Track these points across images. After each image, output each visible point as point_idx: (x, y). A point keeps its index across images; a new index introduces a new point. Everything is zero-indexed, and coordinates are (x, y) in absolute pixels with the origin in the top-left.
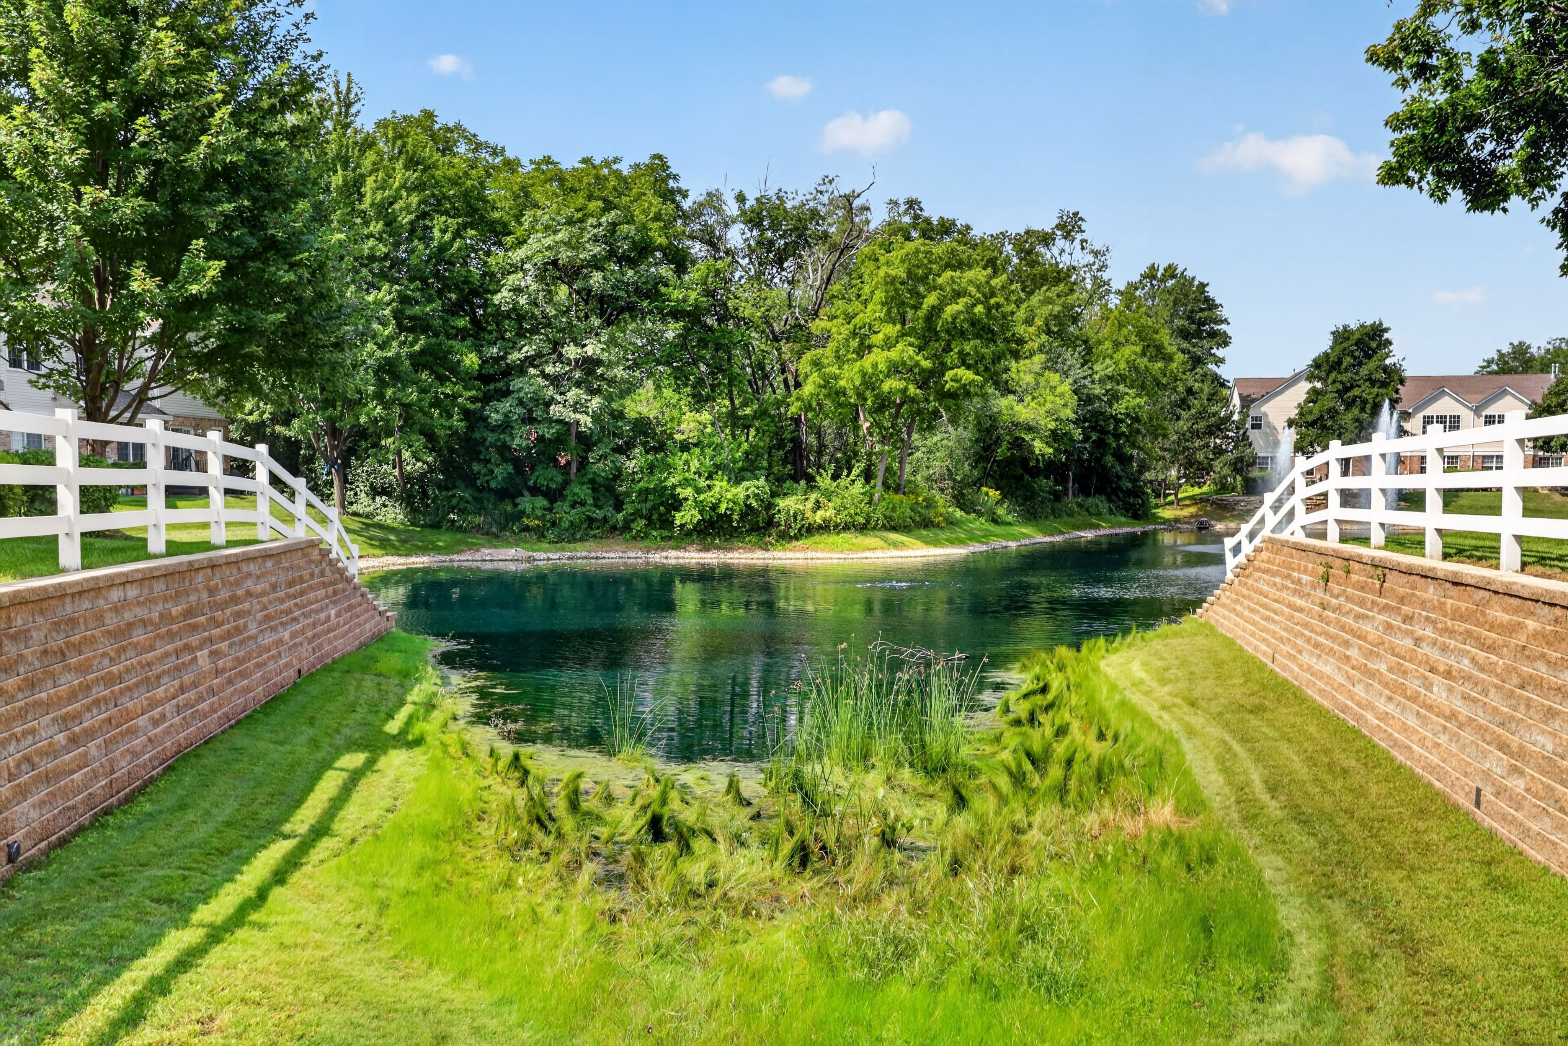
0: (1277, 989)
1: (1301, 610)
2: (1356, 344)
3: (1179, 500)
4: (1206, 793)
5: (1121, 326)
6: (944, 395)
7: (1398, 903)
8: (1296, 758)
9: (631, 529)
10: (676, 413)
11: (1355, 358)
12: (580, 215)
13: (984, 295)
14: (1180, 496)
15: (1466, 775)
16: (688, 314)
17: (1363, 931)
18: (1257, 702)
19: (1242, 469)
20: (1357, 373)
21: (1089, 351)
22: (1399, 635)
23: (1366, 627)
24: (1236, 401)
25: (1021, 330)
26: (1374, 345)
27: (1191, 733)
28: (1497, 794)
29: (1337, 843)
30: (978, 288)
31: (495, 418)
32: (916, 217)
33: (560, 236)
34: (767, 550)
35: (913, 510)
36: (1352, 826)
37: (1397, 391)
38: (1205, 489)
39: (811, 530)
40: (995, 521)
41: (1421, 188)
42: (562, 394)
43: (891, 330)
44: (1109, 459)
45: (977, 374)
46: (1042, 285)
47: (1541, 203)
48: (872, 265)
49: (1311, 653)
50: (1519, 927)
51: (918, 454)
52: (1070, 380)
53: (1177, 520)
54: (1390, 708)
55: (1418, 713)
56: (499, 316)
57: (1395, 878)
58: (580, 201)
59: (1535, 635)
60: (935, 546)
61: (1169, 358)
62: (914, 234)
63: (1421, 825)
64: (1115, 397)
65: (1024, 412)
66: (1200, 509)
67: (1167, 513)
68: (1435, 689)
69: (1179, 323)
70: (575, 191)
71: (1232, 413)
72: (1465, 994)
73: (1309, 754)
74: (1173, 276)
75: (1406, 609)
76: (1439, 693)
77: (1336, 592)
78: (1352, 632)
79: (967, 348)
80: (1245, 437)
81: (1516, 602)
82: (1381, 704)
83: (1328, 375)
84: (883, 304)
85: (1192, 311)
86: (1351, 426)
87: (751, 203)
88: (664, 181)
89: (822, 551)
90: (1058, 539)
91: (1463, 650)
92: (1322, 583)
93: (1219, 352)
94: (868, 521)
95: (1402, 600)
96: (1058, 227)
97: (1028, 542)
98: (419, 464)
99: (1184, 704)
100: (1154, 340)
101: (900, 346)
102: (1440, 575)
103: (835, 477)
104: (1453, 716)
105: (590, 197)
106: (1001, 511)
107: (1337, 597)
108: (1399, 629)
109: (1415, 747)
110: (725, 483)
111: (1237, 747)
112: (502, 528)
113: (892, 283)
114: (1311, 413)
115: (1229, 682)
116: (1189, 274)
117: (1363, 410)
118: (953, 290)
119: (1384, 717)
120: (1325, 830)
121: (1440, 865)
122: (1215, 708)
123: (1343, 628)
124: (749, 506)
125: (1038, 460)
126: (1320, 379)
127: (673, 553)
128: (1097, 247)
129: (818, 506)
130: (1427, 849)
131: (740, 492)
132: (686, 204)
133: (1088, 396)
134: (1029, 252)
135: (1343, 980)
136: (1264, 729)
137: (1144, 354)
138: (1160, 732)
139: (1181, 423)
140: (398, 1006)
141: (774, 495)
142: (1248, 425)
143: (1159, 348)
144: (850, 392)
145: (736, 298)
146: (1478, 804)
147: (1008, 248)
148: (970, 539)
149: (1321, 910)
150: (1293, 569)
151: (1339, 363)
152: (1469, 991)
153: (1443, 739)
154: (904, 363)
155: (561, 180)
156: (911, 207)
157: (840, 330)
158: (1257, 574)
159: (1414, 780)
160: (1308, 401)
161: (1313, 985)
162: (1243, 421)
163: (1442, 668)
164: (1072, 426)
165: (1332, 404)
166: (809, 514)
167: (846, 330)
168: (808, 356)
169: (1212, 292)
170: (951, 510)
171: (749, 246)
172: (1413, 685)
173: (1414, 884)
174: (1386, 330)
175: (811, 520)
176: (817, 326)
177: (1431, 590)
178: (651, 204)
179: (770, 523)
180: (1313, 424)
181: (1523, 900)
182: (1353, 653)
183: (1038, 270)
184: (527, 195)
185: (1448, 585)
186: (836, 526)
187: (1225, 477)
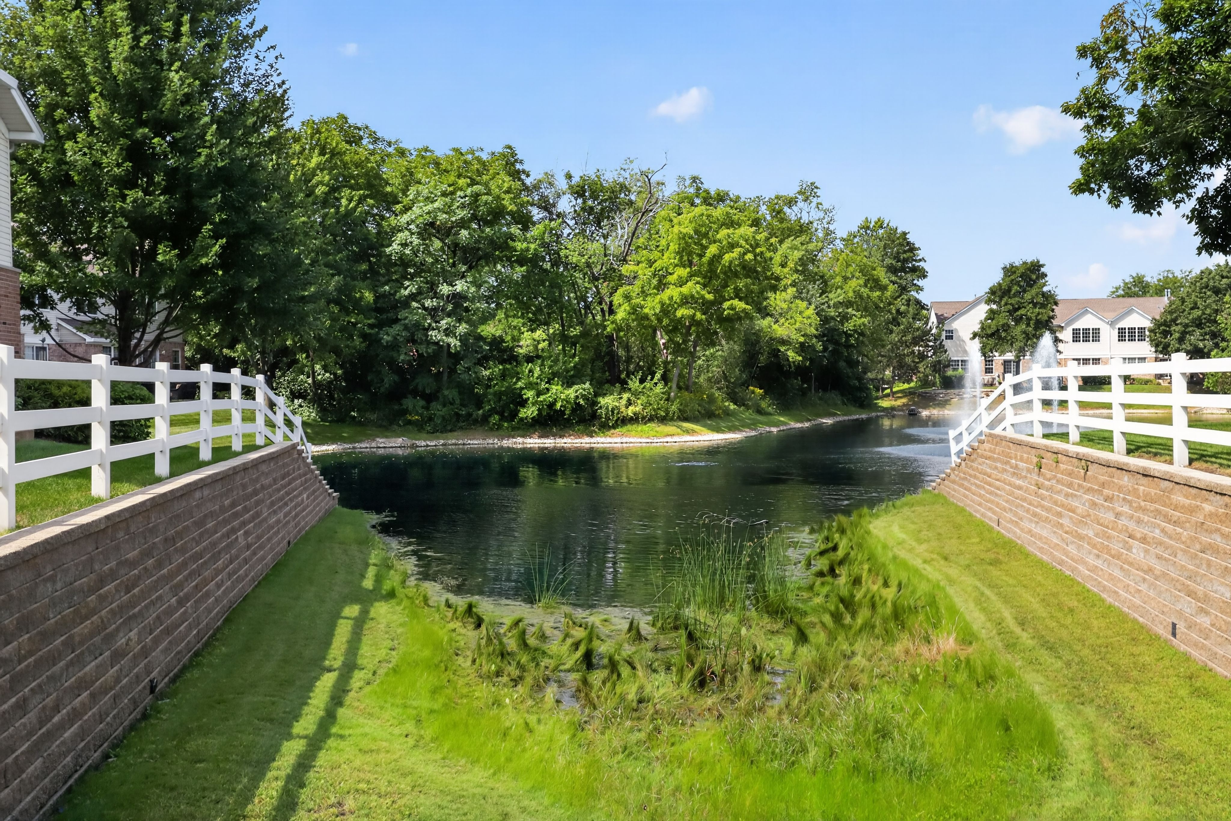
0: (1063, 770)
1: (1020, 488)
2: (1021, 277)
3: (894, 393)
4: (975, 627)
5: (848, 265)
6: (723, 321)
7: (1133, 707)
8: (1033, 600)
9: (489, 422)
10: (516, 333)
11: (1021, 287)
12: (451, 189)
13: (751, 246)
14: (894, 390)
15: (1163, 613)
16: (531, 260)
17: (1112, 727)
18: (993, 556)
19: (940, 370)
20: (1022, 298)
21: (825, 282)
22: (1102, 510)
23: (1075, 504)
24: (933, 319)
25: (777, 270)
26: (1034, 277)
27: (951, 582)
28: (1189, 627)
29: (1078, 664)
30: (746, 241)
31: (386, 338)
32: (698, 189)
33: (436, 205)
34: (592, 437)
35: (699, 405)
36: (1086, 652)
37: (1053, 310)
38: (912, 385)
39: (625, 421)
40: (760, 411)
41: (1099, 195)
42: (436, 322)
43: (683, 272)
44: (842, 364)
45: (747, 304)
46: (789, 236)
47: (1182, 204)
48: (667, 224)
49: (1031, 521)
50: (1222, 723)
51: (700, 362)
52: (813, 307)
53: (893, 408)
54: (1099, 563)
55: (1121, 568)
56: (389, 264)
57: (1126, 689)
58: (452, 178)
59: (1211, 515)
60: (718, 432)
61: (883, 288)
62: (697, 201)
63: (1135, 650)
64: (845, 318)
65: (781, 330)
66: (910, 400)
67: (885, 403)
68: (1134, 551)
69: (888, 261)
70: (448, 172)
71: (931, 329)
72: (1195, 772)
73: (1041, 596)
74: (881, 227)
75: (1106, 492)
76: (1137, 552)
77: (1048, 476)
78: (1062, 506)
79: (741, 284)
80: (941, 346)
81: (1194, 491)
82: (1091, 560)
83: (1001, 300)
84: (678, 253)
85: (898, 253)
86: (1021, 337)
87: (576, 180)
88: (513, 164)
89: (634, 437)
90: (807, 425)
91: (1155, 523)
92: (1036, 470)
93: (920, 283)
94: (667, 414)
95: (1103, 485)
96: (800, 193)
97: (785, 428)
98: (327, 375)
99: (938, 558)
100: (873, 276)
101: (689, 284)
102: (1132, 468)
103: (642, 381)
104: (1150, 570)
105: (459, 176)
106: (764, 405)
107: (1049, 480)
108: (1103, 505)
109: (1121, 592)
110: (559, 387)
111: (988, 592)
112: (391, 423)
113: (684, 238)
114: (990, 327)
115: (968, 541)
116: (893, 225)
117: (1028, 325)
118: (729, 243)
119: (1094, 569)
120: (1067, 655)
121: (1155, 679)
122: (964, 560)
123: (1056, 503)
124: (578, 404)
125: (790, 367)
126: (995, 302)
127: (520, 440)
128: (826, 206)
129: (629, 403)
130: (1143, 668)
131: (571, 393)
132: (528, 181)
133: (826, 317)
134: (779, 212)
135: (1107, 763)
136: (1004, 578)
137: (866, 286)
138: (928, 580)
139: (894, 335)
140: (465, 793)
141: (596, 395)
142: (943, 337)
143: (876, 281)
144: (653, 318)
145: (566, 248)
146: (1174, 634)
147: (763, 208)
148: (743, 426)
149: (1079, 713)
150: (1011, 458)
151: (1009, 290)
152: (1197, 769)
153: (1143, 587)
154: (692, 296)
155: (437, 164)
156: (694, 181)
157: (644, 272)
158: (980, 460)
159: (1123, 617)
160: (987, 319)
161: (1088, 767)
162: (939, 335)
163: (1138, 536)
164: (814, 340)
165: (1005, 321)
166: (623, 409)
167: (649, 272)
168: (620, 291)
169: (911, 238)
170: (727, 404)
171: (575, 211)
172: (1116, 547)
173: (1141, 694)
174: (1042, 266)
175: (625, 414)
176: (626, 270)
177: (1126, 478)
178: (504, 181)
179: (594, 416)
180: (992, 335)
181: (1220, 705)
182: (1065, 521)
183: (784, 225)
184: (412, 174)
185: (1140, 476)
186: (643, 418)
187: (927, 376)
